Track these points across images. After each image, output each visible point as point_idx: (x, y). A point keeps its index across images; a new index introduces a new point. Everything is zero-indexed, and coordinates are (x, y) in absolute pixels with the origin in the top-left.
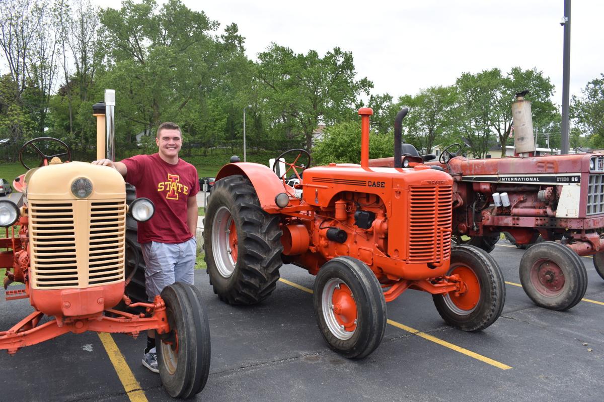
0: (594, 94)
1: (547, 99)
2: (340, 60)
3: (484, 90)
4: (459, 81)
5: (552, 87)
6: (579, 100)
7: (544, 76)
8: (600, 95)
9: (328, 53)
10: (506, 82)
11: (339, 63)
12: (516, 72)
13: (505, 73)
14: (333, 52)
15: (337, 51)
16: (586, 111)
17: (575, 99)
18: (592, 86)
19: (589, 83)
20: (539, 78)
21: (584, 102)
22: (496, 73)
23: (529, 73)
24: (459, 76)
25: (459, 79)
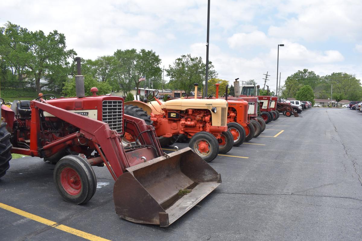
0: (178, 64)
1: (157, 66)
2: (57, 38)
3: (129, 59)
4: (115, 54)
5: (160, 60)
6: (172, 68)
7: (156, 55)
8: (181, 65)
9: (50, 33)
10: (138, 56)
11: (56, 39)
12: (143, 51)
13: (138, 51)
14: (53, 33)
15: (56, 32)
16: (175, 72)
17: (170, 66)
18: (177, 61)
19: (176, 60)
20: (154, 55)
21: (174, 68)
22: (133, 51)
23: (149, 52)
24: (116, 51)
25: (115, 53)
